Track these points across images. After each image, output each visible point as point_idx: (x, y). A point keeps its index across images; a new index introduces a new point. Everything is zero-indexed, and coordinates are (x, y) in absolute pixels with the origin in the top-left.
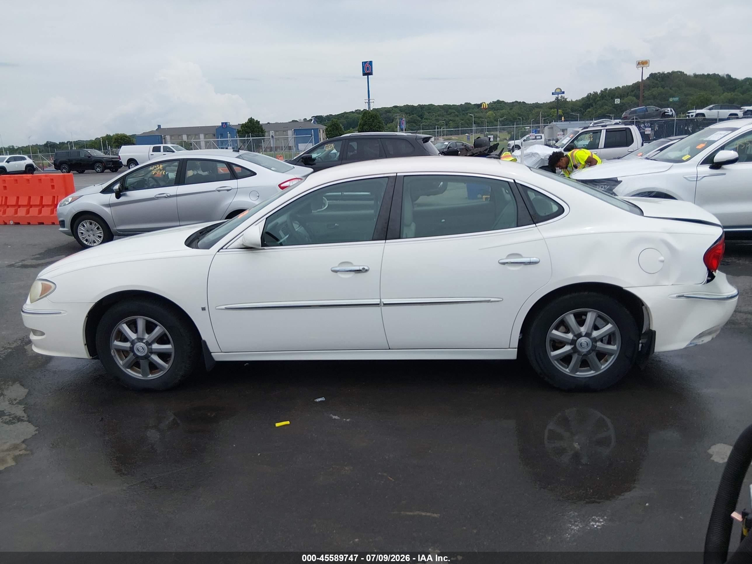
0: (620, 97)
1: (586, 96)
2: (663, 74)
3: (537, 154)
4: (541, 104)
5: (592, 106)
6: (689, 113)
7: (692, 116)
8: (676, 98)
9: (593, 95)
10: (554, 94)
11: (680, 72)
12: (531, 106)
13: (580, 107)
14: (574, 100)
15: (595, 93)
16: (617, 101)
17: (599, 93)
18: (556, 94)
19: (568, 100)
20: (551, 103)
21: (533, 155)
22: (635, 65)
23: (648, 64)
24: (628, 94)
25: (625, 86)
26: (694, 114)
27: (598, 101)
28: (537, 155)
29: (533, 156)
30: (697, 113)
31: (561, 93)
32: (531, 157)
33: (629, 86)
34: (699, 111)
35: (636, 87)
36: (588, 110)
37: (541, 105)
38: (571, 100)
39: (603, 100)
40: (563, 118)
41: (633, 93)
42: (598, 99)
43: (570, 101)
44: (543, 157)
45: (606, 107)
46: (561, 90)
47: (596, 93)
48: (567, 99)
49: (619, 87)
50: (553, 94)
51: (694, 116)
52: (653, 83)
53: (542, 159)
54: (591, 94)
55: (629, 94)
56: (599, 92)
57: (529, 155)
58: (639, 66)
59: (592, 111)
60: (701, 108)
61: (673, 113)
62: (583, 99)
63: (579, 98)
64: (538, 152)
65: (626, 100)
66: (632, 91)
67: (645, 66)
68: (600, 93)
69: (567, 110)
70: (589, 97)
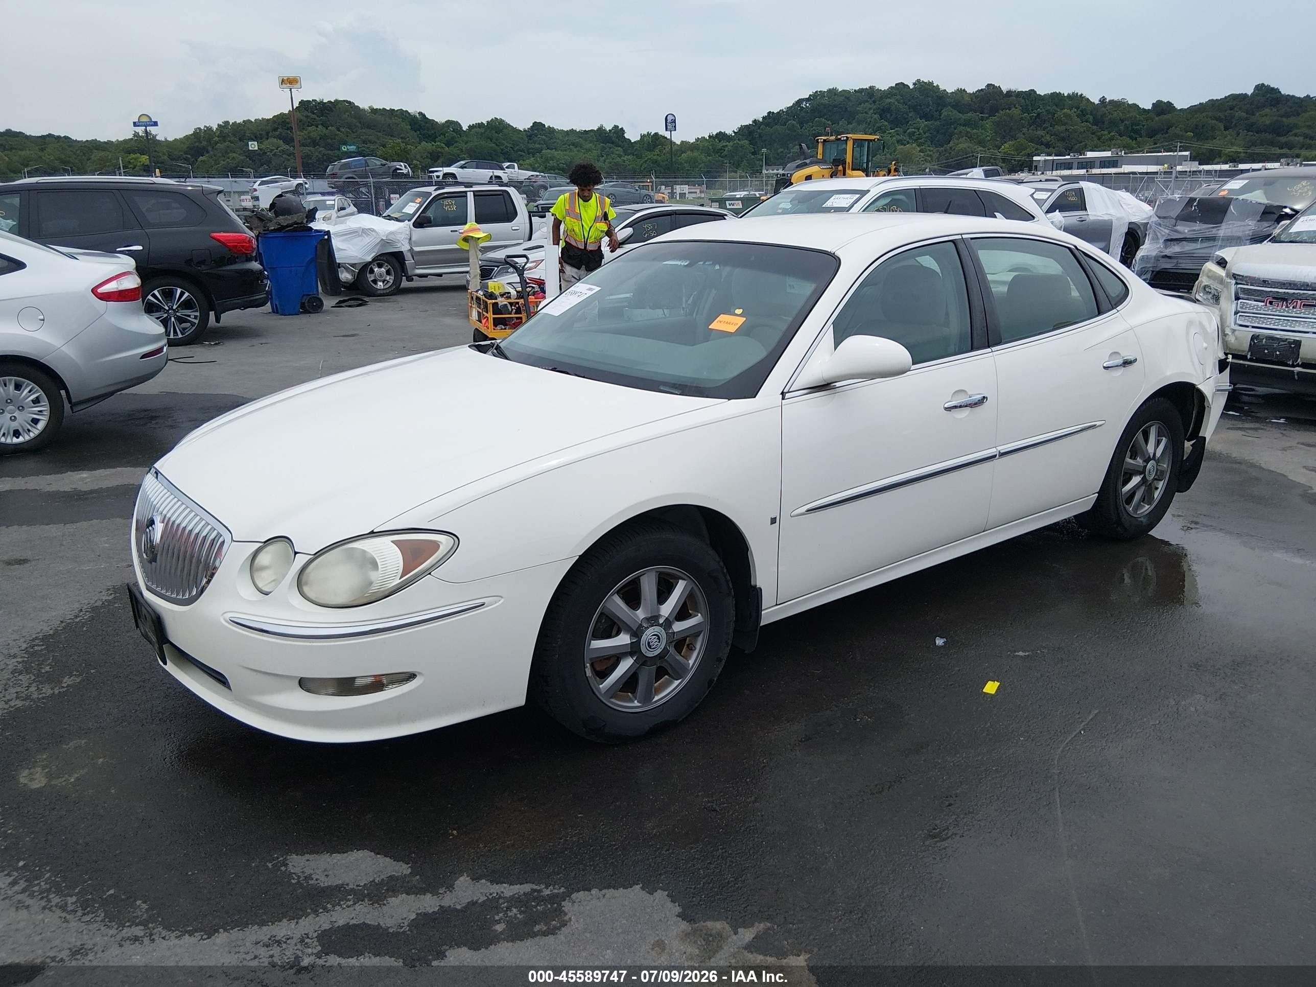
0: (255, 138)
1: (192, 132)
2: (322, 102)
3: (374, 230)
4: (105, 143)
5: (208, 152)
6: (433, 172)
7: (438, 177)
8: (351, 147)
9: (205, 131)
10: (139, 126)
11: (347, 102)
12: (85, 146)
13: (186, 153)
14: (170, 139)
15: (207, 128)
16: (253, 146)
17: (215, 129)
18: (142, 126)
19: (158, 138)
20: (125, 141)
21: (365, 232)
22: (277, 83)
23: (299, 83)
24: (268, 133)
25: (260, 119)
26: (441, 174)
27: (216, 143)
28: (374, 233)
29: (364, 235)
30: (445, 172)
31: (151, 124)
32: (361, 236)
33: (268, 120)
34: (447, 170)
35: (281, 122)
36: (201, 158)
37: (105, 145)
38: (166, 139)
39: (225, 142)
40: (157, 170)
41: (277, 133)
42: (216, 139)
43: (163, 140)
44: (384, 236)
45: (234, 155)
46: (151, 119)
47: (209, 129)
48: (156, 135)
49: (249, 121)
50: (135, 124)
51: (441, 178)
52: (307, 117)
53: (382, 239)
54: (199, 129)
55: (270, 134)
56: (215, 127)
57: (357, 232)
58: (284, 86)
59: (208, 161)
60: (449, 166)
61: (408, 171)
62: (187, 137)
63: (180, 135)
64: (374, 228)
65: (266, 144)
66: (275, 129)
67: (295, 86)
68: (217, 129)
69: (160, 157)
70: (197, 134)
